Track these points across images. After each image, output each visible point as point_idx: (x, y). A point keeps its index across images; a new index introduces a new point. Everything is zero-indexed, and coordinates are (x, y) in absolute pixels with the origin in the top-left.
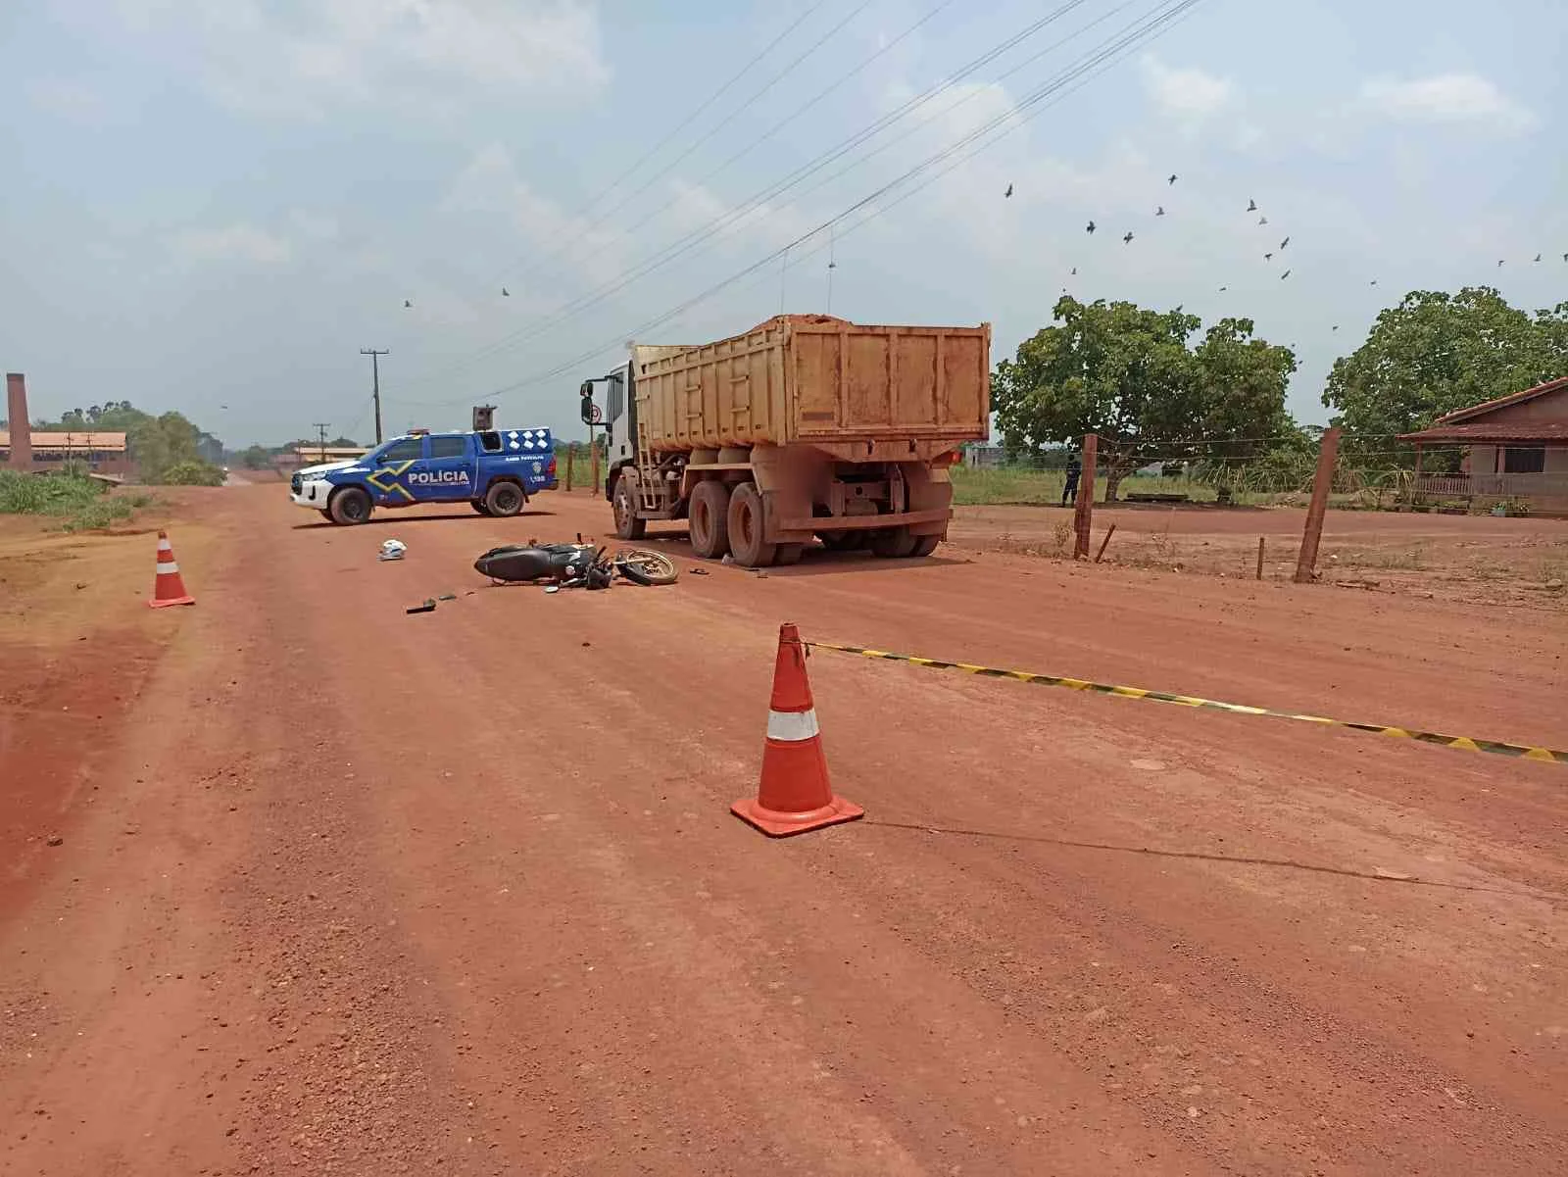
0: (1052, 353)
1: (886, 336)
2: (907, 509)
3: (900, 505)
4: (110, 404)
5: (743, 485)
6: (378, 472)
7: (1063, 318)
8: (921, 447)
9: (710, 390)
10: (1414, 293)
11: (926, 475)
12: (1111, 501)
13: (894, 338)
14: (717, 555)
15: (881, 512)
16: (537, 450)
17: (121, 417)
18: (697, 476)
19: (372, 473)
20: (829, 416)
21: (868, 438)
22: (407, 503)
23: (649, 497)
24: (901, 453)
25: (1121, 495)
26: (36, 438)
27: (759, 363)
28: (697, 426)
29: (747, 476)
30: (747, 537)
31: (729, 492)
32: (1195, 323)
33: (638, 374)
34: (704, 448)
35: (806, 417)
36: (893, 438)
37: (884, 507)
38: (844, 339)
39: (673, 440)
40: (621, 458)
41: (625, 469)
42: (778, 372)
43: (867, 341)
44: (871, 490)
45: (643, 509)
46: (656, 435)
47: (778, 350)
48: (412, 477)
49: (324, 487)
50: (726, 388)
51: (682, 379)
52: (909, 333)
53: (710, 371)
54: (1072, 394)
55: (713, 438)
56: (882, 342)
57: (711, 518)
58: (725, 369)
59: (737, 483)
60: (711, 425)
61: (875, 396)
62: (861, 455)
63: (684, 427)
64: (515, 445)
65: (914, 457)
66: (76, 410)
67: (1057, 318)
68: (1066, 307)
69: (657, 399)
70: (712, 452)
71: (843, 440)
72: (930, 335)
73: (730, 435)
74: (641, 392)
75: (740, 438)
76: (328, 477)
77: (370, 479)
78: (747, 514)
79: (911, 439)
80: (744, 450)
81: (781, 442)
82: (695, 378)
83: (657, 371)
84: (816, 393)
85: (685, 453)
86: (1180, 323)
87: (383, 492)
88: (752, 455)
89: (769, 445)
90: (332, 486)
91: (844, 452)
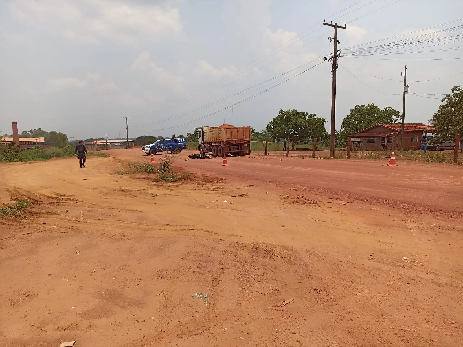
0: (279, 120)
1: (237, 128)
2: (241, 149)
3: (240, 149)
4: (35, 129)
5: (220, 147)
6: (157, 146)
7: (281, 114)
8: (242, 142)
9: (215, 134)
10: (357, 105)
11: (244, 145)
12: (293, 150)
13: (238, 129)
14: (216, 156)
15: (238, 150)
16: (183, 142)
17: (39, 133)
18: (213, 146)
19: (156, 146)
20: (230, 138)
21: (235, 141)
22: (162, 151)
23: (206, 149)
24: (240, 142)
25: (295, 148)
26: (20, 139)
27: (222, 132)
28: (213, 139)
29: (220, 145)
30: (221, 153)
31: (218, 148)
32: (307, 114)
33: (204, 132)
34: (214, 142)
35: (228, 138)
36: (238, 141)
37: (238, 149)
38: (232, 129)
39: (210, 141)
40: (201, 143)
41: (202, 145)
42: (224, 133)
43: (235, 129)
44: (236, 147)
45: (205, 150)
46: (207, 140)
47: (224, 131)
48: (163, 147)
49: (149, 149)
50: (217, 134)
51: (211, 133)
52: (240, 128)
53: (215, 132)
54: (283, 129)
55: (216, 141)
56: (237, 129)
57: (216, 152)
58: (217, 132)
59: (219, 147)
60: (215, 139)
61: (236, 136)
62: (234, 143)
63: (211, 139)
64: (179, 141)
65: (241, 143)
66: (26, 131)
67: (280, 113)
68: (281, 111)
69: (207, 135)
70: (215, 142)
71: (232, 141)
72: (243, 128)
73: (218, 140)
74: (205, 134)
75: (219, 141)
76: (150, 147)
77: (156, 147)
78: (220, 150)
79: (241, 141)
80: (220, 142)
81: (225, 141)
82: (213, 133)
83: (207, 131)
84: (229, 135)
85: (212, 143)
86: (304, 114)
87: (158, 149)
88: (221, 143)
89: (223, 142)
90: (150, 149)
91: (232, 142)
